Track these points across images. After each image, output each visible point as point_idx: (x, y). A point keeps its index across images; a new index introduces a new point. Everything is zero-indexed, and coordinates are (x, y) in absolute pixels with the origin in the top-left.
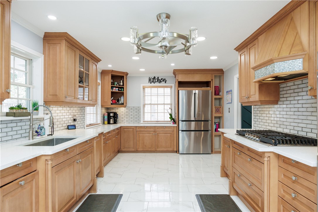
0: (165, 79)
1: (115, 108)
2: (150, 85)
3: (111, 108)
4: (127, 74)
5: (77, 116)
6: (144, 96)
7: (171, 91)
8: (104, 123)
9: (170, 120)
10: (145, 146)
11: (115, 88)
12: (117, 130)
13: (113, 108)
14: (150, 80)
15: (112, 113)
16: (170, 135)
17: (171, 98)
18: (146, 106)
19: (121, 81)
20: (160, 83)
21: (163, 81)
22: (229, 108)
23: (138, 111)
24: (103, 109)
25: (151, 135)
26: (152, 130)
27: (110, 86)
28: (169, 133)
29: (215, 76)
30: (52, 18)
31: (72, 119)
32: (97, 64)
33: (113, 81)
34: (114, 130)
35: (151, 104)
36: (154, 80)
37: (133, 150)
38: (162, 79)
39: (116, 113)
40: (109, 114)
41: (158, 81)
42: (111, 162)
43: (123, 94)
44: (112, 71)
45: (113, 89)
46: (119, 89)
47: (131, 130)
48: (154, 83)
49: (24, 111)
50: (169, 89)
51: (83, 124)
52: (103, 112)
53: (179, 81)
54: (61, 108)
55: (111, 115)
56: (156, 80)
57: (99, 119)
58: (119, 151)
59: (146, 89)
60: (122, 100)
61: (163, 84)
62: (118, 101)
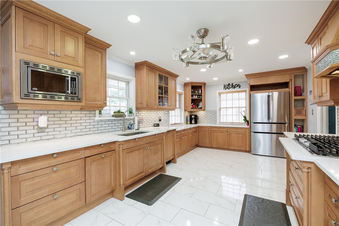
0: (239, 84)
1: (196, 111)
2: (225, 91)
3: (193, 111)
4: (205, 84)
5: (162, 117)
6: (220, 101)
7: (246, 95)
8: (187, 123)
9: (244, 122)
10: (219, 143)
11: (195, 96)
12: (194, 129)
13: (195, 112)
14: (225, 87)
15: (193, 115)
16: (242, 135)
17: (246, 101)
18: (222, 109)
19: (200, 90)
20: (234, 88)
21: (237, 86)
22: (313, 110)
23: (214, 114)
24: (186, 112)
25: (224, 134)
26: (225, 130)
27: (191, 94)
28: (241, 134)
29: (294, 75)
30: (133, 53)
31: (158, 119)
32: (175, 79)
33: (194, 90)
34: (190, 129)
35: (226, 108)
36: (228, 86)
37: (208, 146)
38: (236, 85)
39: (197, 115)
40: (191, 116)
41: (232, 87)
42: (188, 153)
43: (201, 100)
44: (192, 83)
45: (193, 97)
46: (198, 97)
47: (207, 129)
48: (229, 89)
49: (122, 114)
50: (244, 94)
51: (168, 123)
52: (186, 115)
53: (250, 85)
54: (149, 112)
55: (193, 117)
56: (231, 86)
57: (182, 120)
58: (197, 146)
59: (221, 95)
60: (201, 105)
61: (237, 89)
62: (198, 106)
